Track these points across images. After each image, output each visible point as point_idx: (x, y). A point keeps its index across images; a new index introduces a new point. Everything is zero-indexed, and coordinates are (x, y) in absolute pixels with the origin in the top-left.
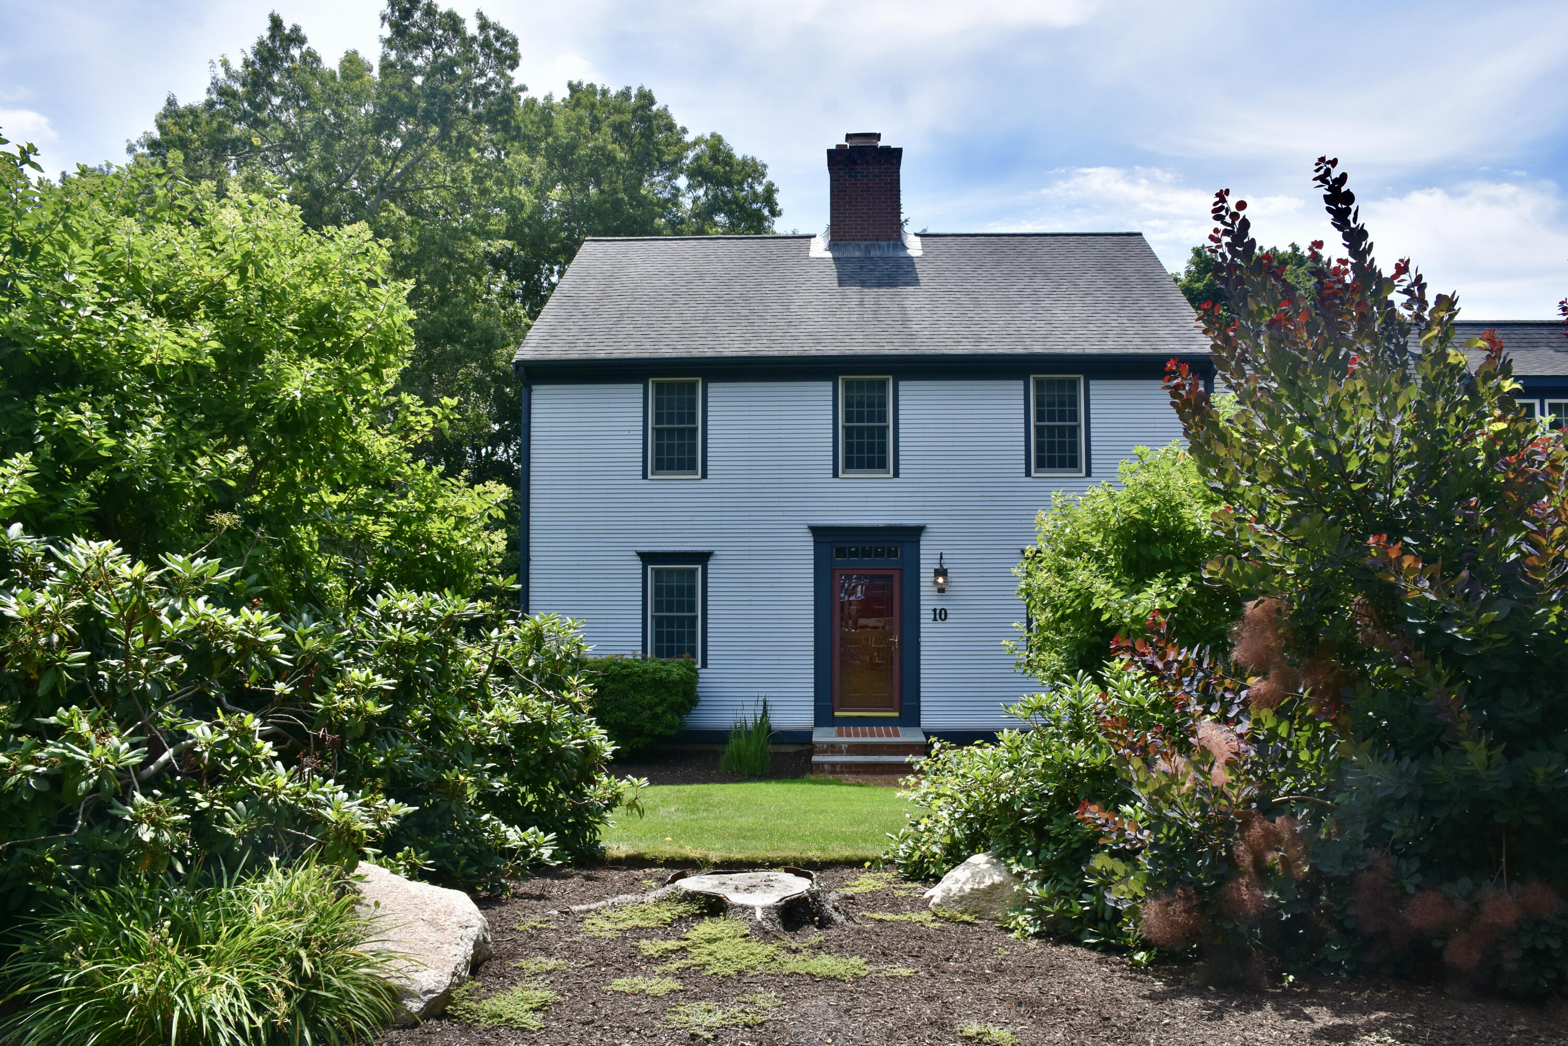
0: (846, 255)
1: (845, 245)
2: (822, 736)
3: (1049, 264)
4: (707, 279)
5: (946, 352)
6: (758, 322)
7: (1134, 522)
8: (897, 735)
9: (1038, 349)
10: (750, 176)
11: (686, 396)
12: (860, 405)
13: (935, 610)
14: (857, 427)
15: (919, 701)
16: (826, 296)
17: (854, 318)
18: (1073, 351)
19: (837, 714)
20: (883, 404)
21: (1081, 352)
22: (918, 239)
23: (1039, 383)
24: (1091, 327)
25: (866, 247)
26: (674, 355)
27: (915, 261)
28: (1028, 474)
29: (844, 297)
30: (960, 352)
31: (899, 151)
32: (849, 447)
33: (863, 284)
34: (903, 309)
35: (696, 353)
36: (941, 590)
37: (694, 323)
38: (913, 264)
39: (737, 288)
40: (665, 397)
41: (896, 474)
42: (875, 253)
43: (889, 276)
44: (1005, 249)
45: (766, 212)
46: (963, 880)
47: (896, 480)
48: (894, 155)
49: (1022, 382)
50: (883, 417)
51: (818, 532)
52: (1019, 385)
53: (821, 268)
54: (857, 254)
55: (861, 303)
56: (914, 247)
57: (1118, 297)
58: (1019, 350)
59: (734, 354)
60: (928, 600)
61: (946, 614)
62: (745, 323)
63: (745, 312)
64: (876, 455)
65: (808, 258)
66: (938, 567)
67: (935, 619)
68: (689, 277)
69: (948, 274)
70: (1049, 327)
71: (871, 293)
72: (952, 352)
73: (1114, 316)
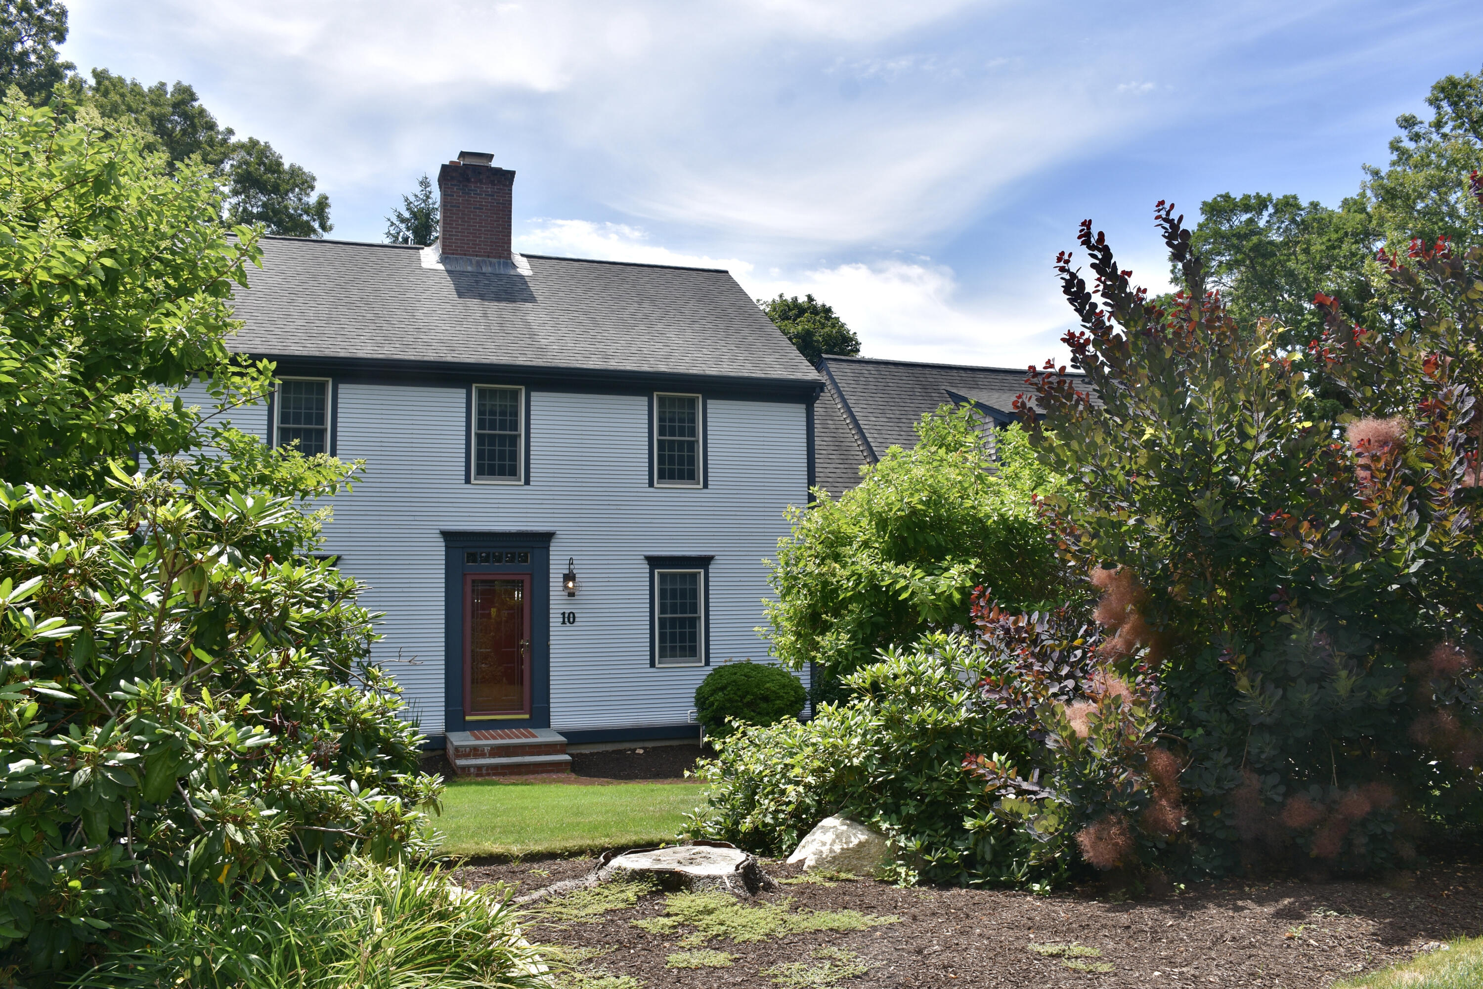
0: (458, 269)
1: (457, 259)
2: (459, 739)
3: (652, 292)
4: (322, 281)
5: (578, 366)
6: (386, 326)
7: (914, 512)
8: (534, 736)
9: (663, 368)
10: (297, 186)
11: (315, 396)
12: (492, 413)
13: (564, 614)
14: (489, 435)
15: (548, 703)
16: (448, 306)
17: (481, 328)
18: (695, 372)
19: (468, 718)
20: (515, 414)
21: (701, 372)
22: (525, 259)
23: (661, 400)
24: (705, 351)
25: (478, 262)
26: (305, 353)
27: (527, 279)
28: (651, 484)
29: (467, 308)
30: (592, 367)
31: (511, 174)
32: (480, 455)
33: (482, 297)
34: (527, 324)
35: (328, 353)
36: (571, 594)
37: (318, 323)
38: (526, 283)
39: (355, 292)
40: (292, 396)
41: (527, 482)
42: (486, 269)
43: (506, 292)
44: (609, 276)
45: (316, 225)
46: (829, 842)
47: (527, 487)
48: (508, 177)
49: (646, 399)
50: (515, 426)
51: (449, 537)
52: (643, 401)
53: (437, 279)
54: (469, 269)
55: (485, 315)
56: (524, 268)
57: (721, 326)
58: (646, 368)
59: (369, 356)
60: (558, 603)
61: (574, 618)
62: (373, 326)
63: (369, 316)
64: (507, 463)
65: (421, 268)
66: (567, 572)
67: (564, 623)
68: (302, 277)
69: (561, 294)
70: (667, 349)
71: (493, 307)
72: (585, 366)
73: (723, 343)
